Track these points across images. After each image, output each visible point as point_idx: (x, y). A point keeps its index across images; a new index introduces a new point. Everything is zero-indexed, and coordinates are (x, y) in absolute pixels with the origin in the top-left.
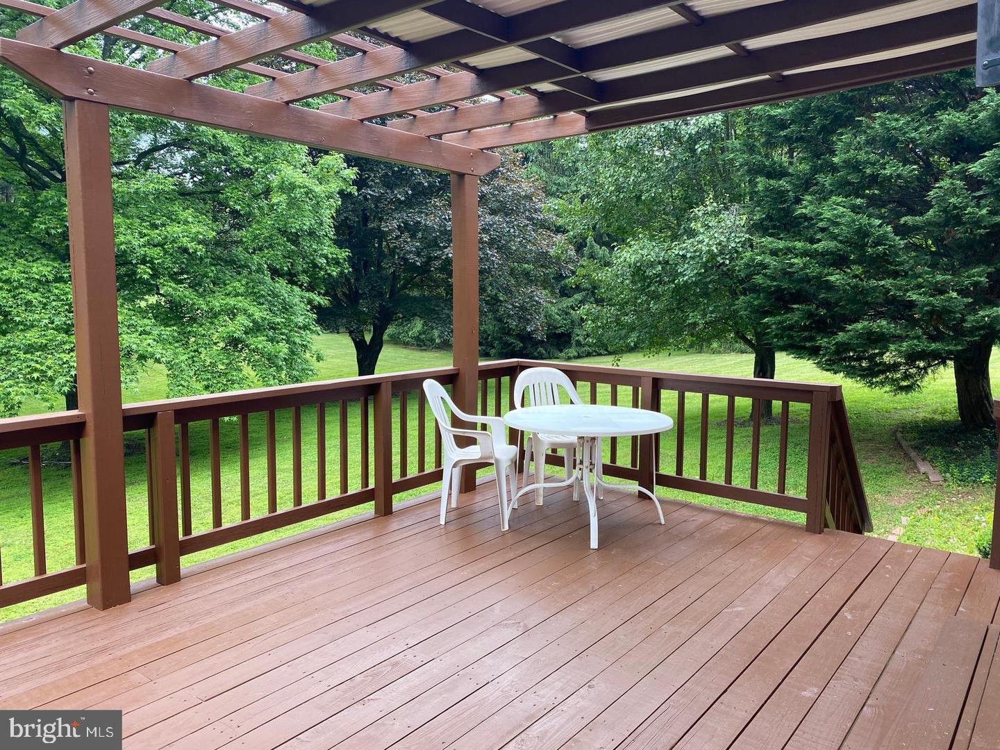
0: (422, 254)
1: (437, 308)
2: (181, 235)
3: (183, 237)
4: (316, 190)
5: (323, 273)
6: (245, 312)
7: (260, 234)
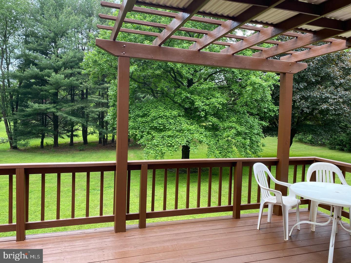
0: (310, 108)
1: (315, 129)
2: (215, 102)
3: (216, 102)
4: (263, 85)
5: (268, 115)
6: (235, 128)
7: (243, 101)
